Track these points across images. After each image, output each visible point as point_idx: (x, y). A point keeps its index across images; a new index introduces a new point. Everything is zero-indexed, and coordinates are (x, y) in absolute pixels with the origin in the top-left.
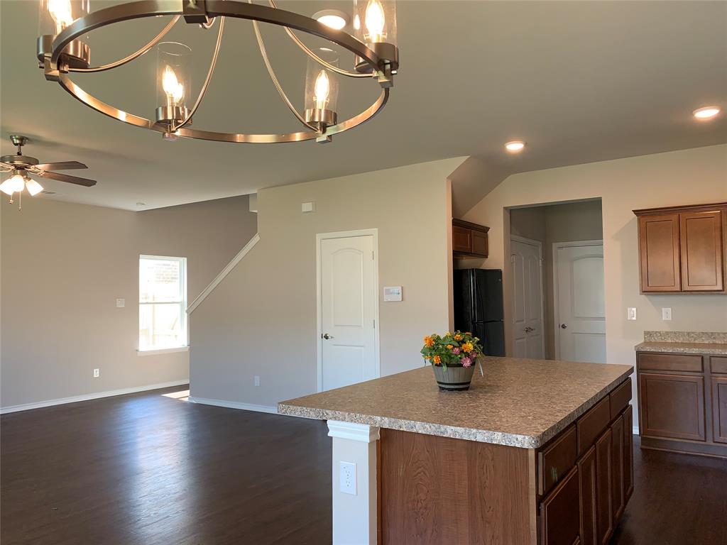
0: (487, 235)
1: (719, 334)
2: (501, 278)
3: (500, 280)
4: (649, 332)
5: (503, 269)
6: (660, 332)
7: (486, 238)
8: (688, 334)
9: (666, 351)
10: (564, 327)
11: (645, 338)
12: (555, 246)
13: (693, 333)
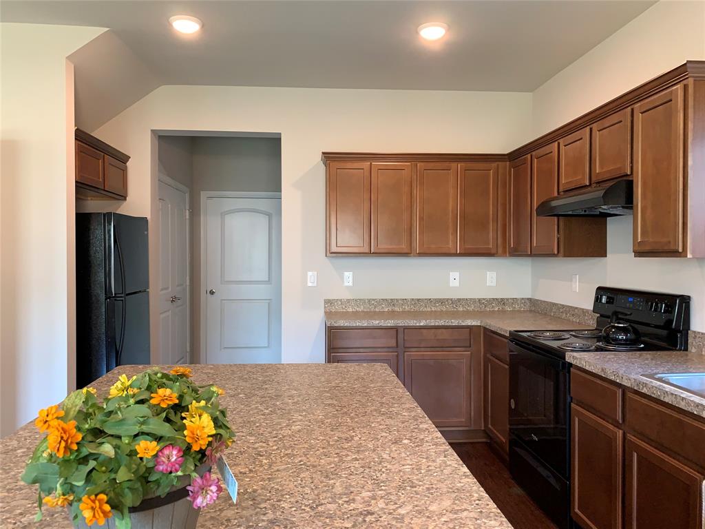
0: (126, 167)
1: (397, 300)
2: (147, 230)
3: (146, 233)
4: (329, 300)
5: (149, 217)
6: (341, 300)
7: (124, 171)
8: (369, 300)
9: (360, 324)
10: (212, 293)
11: (325, 307)
12: (204, 195)
13: (373, 300)
